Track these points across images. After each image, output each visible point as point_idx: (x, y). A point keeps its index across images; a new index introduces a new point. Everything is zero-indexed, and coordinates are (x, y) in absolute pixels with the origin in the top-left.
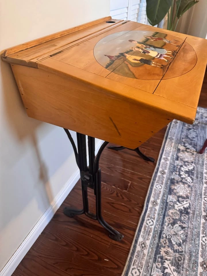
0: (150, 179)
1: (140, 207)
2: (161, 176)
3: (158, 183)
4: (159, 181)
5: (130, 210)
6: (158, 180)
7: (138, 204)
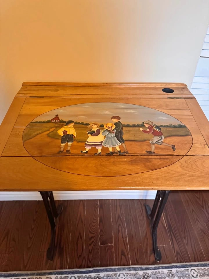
0: (128, 265)
1: (88, 264)
2: (138, 276)
3: (127, 275)
4: (130, 275)
5: (80, 256)
6: (131, 273)
7: (90, 262)
